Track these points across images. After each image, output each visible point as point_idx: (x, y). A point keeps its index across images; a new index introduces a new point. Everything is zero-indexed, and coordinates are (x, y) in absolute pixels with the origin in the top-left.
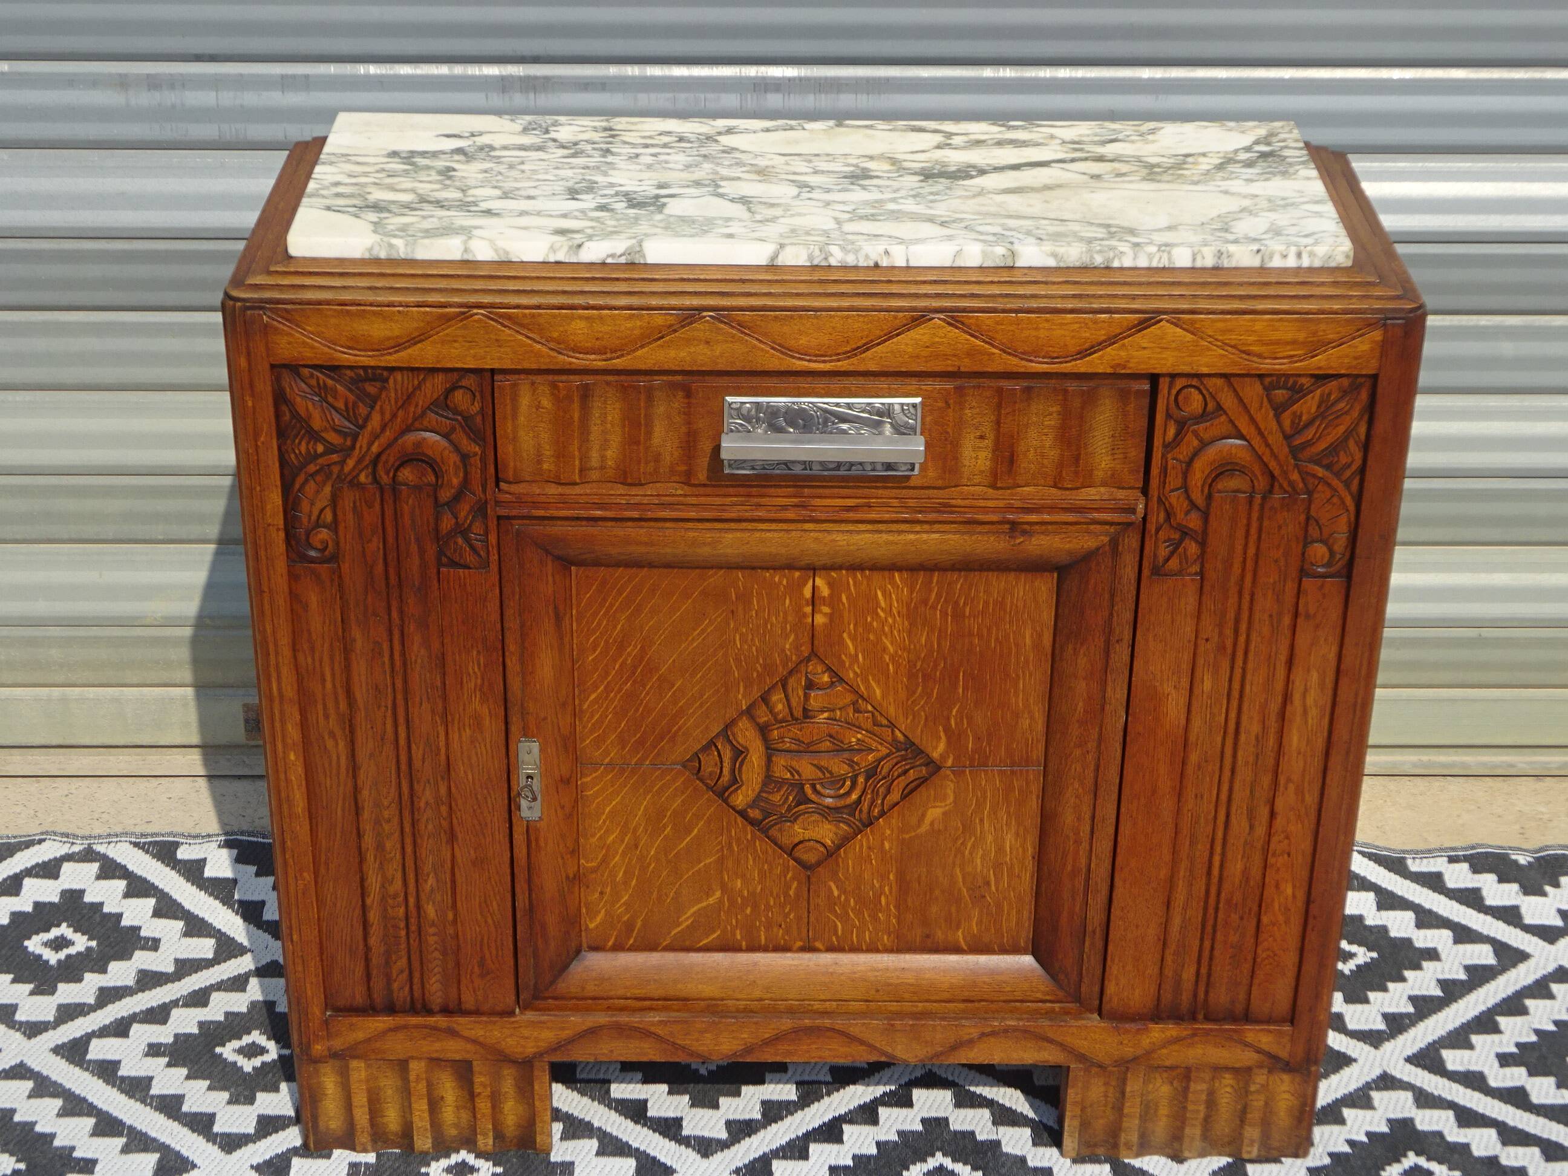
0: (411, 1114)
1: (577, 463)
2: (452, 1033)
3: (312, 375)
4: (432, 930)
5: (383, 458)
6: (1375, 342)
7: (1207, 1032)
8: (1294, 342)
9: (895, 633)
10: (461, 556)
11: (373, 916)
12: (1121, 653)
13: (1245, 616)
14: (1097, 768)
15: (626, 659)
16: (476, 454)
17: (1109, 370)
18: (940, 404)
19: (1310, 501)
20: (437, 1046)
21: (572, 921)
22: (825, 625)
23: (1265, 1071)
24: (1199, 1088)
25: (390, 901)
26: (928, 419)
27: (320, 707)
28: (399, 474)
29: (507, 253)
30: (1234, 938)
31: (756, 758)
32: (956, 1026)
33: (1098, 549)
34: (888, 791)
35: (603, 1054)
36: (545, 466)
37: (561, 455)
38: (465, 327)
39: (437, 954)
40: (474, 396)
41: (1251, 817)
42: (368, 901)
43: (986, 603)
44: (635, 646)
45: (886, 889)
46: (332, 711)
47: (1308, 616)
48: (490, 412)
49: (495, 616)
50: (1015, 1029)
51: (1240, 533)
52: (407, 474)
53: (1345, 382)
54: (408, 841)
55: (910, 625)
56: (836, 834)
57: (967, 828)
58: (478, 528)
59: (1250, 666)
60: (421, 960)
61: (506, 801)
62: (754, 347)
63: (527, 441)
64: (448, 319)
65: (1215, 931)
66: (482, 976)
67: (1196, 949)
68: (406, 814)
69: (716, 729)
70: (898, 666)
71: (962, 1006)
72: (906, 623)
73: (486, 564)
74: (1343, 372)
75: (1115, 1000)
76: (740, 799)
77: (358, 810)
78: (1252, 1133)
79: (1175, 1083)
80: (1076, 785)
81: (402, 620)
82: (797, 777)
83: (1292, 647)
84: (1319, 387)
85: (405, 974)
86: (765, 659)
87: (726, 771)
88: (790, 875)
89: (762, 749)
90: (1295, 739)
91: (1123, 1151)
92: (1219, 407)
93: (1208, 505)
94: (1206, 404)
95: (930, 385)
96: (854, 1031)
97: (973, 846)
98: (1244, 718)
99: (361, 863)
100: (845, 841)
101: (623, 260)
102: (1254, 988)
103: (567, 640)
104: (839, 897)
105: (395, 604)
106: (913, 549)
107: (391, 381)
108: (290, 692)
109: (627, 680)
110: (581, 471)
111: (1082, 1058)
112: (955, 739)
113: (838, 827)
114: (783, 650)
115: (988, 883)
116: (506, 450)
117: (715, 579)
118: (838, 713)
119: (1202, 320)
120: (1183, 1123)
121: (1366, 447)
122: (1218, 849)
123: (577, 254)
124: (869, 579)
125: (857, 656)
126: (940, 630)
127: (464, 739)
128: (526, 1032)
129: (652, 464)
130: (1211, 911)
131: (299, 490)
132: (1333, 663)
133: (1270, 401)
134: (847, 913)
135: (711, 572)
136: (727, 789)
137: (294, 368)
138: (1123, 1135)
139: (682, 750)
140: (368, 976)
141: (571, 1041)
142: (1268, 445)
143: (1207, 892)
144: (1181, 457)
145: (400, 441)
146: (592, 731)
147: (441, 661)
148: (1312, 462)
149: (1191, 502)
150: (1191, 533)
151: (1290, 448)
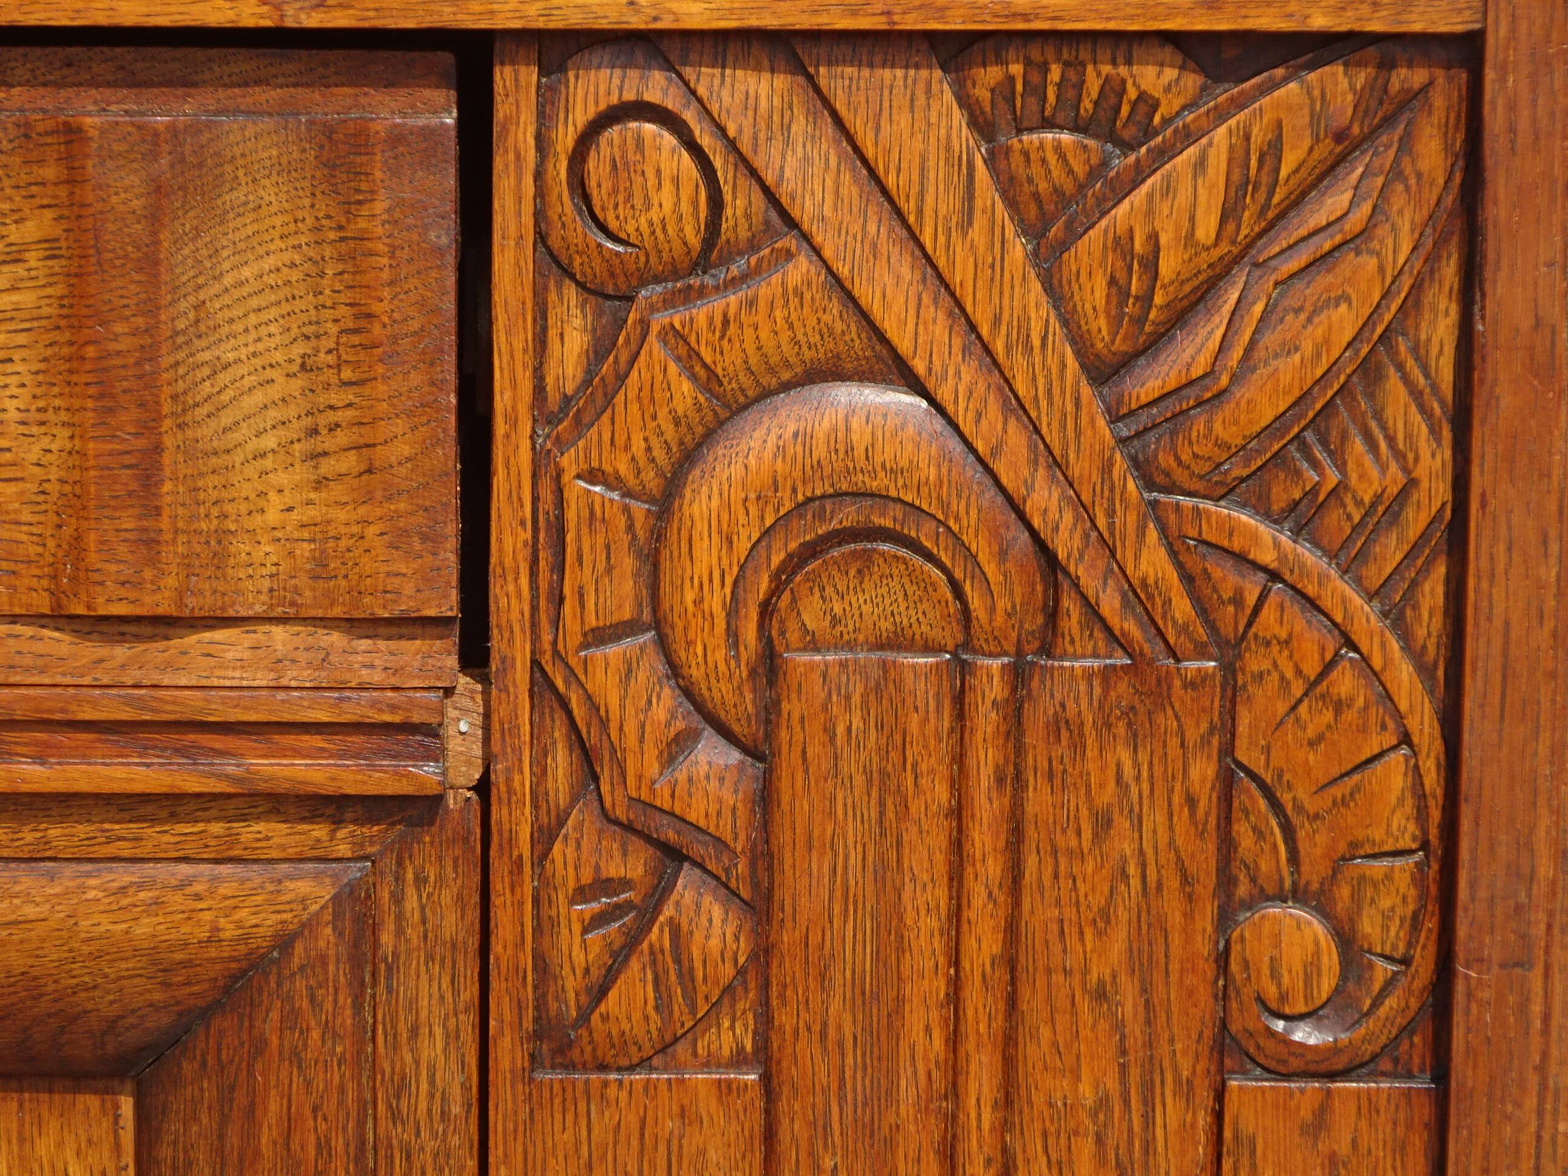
19: (1231, 689)
33: (285, 941)
84: (1221, 116)
92: (780, 214)
93: (770, 711)
94: (716, 203)
133: (1008, 188)
142: (1016, 407)
144: (623, 465)
148: (1224, 492)
149: (688, 693)
150: (698, 850)
151: (1114, 418)
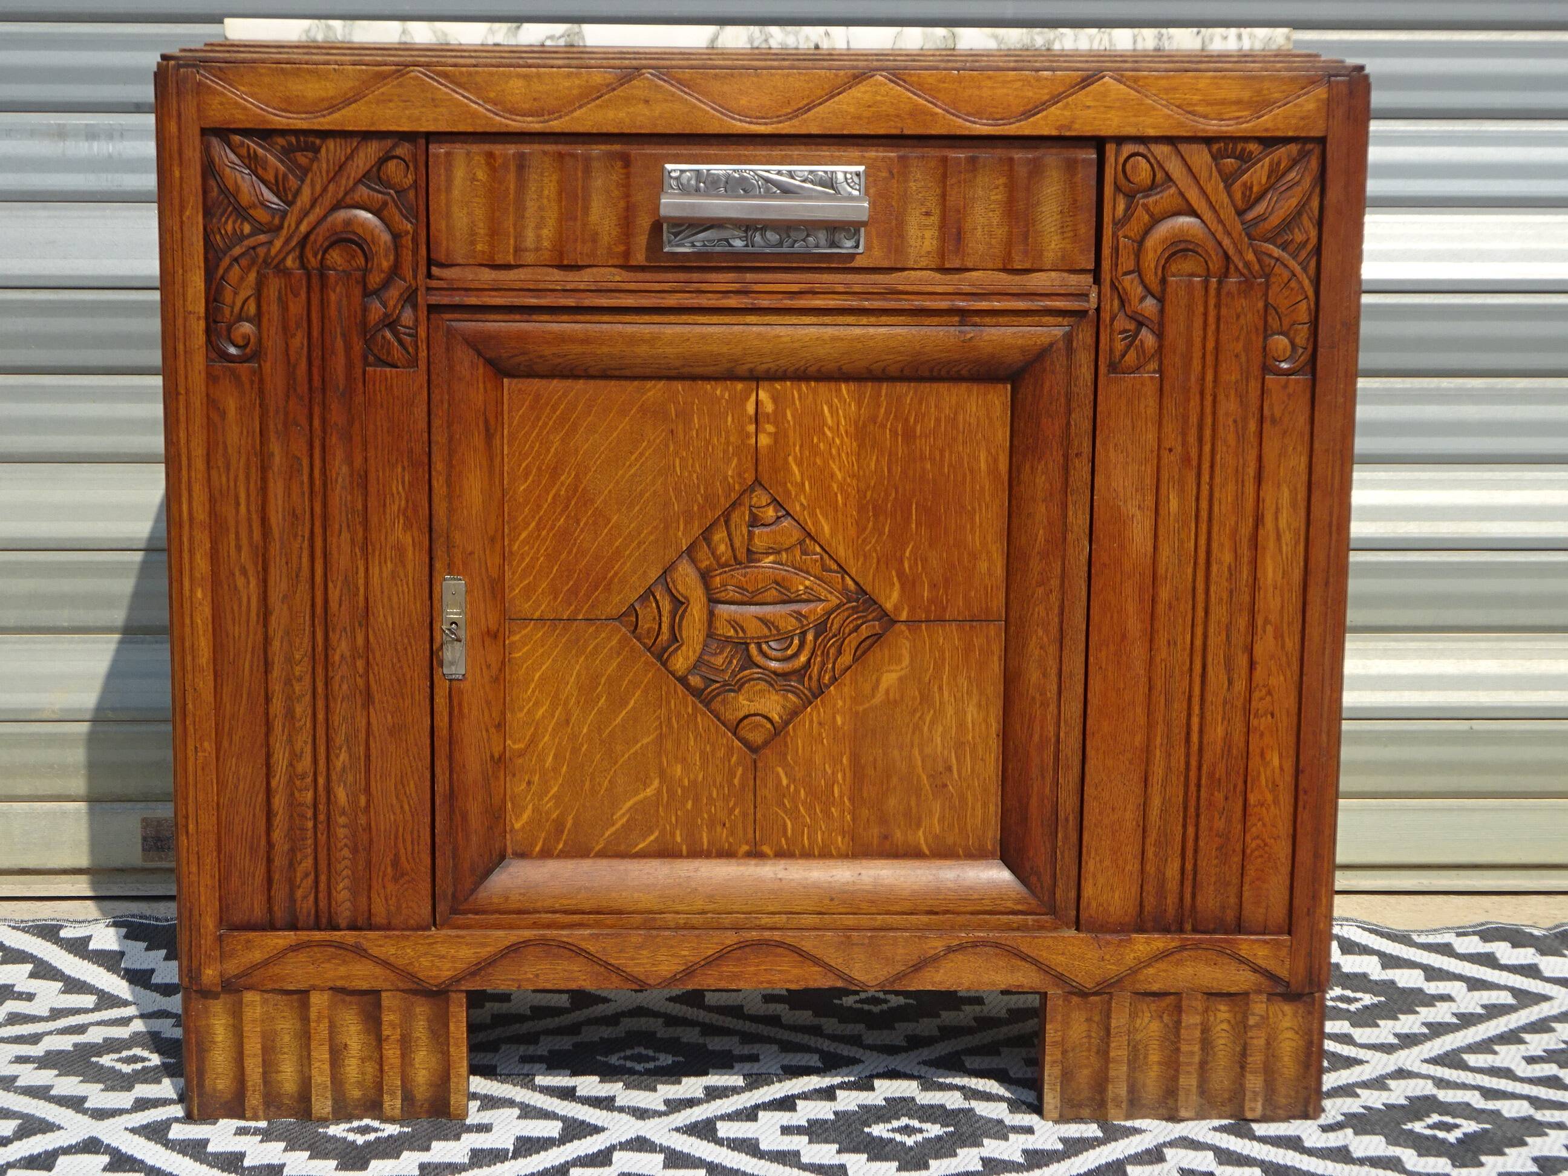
0: (310, 1065)
1: (512, 242)
2: (360, 952)
3: (242, 144)
4: (342, 820)
5: (312, 237)
6: (1318, 100)
7: (1197, 946)
8: (1238, 102)
9: (844, 456)
10: (389, 353)
11: (279, 802)
12: (1081, 469)
13: (1209, 420)
14: (1062, 613)
15: (559, 490)
16: (407, 233)
17: (1054, 133)
18: (884, 174)
19: (1267, 286)
20: (342, 970)
21: (496, 816)
22: (769, 447)
23: (1264, 997)
24: (1191, 1019)
25: (298, 783)
26: (872, 191)
27: (232, 536)
28: (327, 256)
29: (445, 35)
30: (1220, 824)
31: (697, 611)
32: (919, 938)
33: (1051, 345)
34: (839, 653)
35: (528, 980)
36: (479, 247)
37: (494, 232)
38: (400, 85)
39: (346, 852)
40: (408, 166)
41: (1229, 669)
42: (274, 783)
43: (938, 420)
44: (569, 474)
45: (840, 776)
46: (244, 542)
47: (1274, 421)
48: (424, 185)
49: (422, 425)
50: (984, 943)
51: (1198, 323)
52: (336, 257)
53: (1294, 148)
54: (320, 704)
55: (859, 446)
56: (784, 707)
57: (925, 698)
58: (407, 316)
59: (1218, 480)
60: (329, 859)
61: (428, 653)
62: (695, 106)
63: (461, 219)
64: (382, 77)
65: (1198, 816)
66: (395, 879)
67: (1178, 838)
68: (320, 670)
69: (654, 574)
70: (846, 498)
71: (925, 918)
72: (855, 444)
73: (414, 362)
74: (1290, 134)
75: (1094, 904)
76: (680, 662)
77: (267, 666)
78: (1254, 1082)
79: (1166, 1018)
80: (1040, 632)
81: (324, 431)
82: (741, 634)
83: (1260, 458)
84: (1267, 156)
85: (311, 878)
86: (706, 489)
87: (665, 628)
88: (734, 759)
89: (704, 599)
90: (1270, 571)
91: (1112, 1111)
92: (1169, 178)
93: (1164, 291)
95: (872, 154)
96: (807, 945)
97: (933, 723)
98: (1215, 545)
99: (267, 735)
100: (794, 713)
101: (562, 42)
102: (1246, 888)
103: (498, 460)
104: (788, 786)
105: (317, 410)
106: (860, 346)
107: (323, 150)
108: (201, 515)
109: (561, 515)
110: (517, 250)
111: (1059, 978)
112: (909, 585)
113: (786, 698)
114: (726, 478)
115: (949, 769)
116: (439, 224)
117: (655, 391)
118: (784, 555)
119: (1146, 78)
120: (1177, 1070)
121: (1320, 224)
122: (1196, 709)
123: (515, 36)
124: (815, 392)
125: (803, 484)
126: (890, 455)
127: (385, 575)
128: (442, 950)
129: (589, 244)
130: (1193, 788)
131: (222, 278)
132: (1304, 477)
133: (1219, 171)
134: (797, 807)
135: (649, 384)
136: (665, 650)
137: (223, 133)
138: (1110, 1087)
139: (617, 603)
140: (270, 881)
141: (491, 962)
142: (1220, 221)
143: (1188, 764)
144: (1132, 234)
145: (330, 219)
146: (522, 577)
147: (362, 480)
148: (1267, 241)
149: (1145, 287)
150: (1147, 322)
151: (1243, 223)
